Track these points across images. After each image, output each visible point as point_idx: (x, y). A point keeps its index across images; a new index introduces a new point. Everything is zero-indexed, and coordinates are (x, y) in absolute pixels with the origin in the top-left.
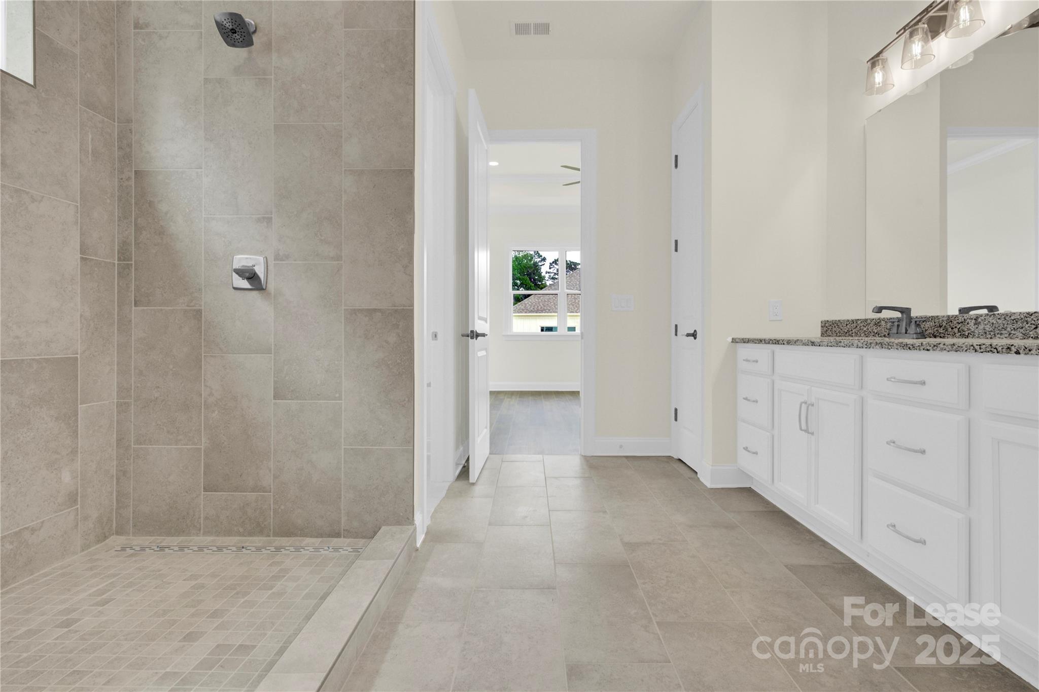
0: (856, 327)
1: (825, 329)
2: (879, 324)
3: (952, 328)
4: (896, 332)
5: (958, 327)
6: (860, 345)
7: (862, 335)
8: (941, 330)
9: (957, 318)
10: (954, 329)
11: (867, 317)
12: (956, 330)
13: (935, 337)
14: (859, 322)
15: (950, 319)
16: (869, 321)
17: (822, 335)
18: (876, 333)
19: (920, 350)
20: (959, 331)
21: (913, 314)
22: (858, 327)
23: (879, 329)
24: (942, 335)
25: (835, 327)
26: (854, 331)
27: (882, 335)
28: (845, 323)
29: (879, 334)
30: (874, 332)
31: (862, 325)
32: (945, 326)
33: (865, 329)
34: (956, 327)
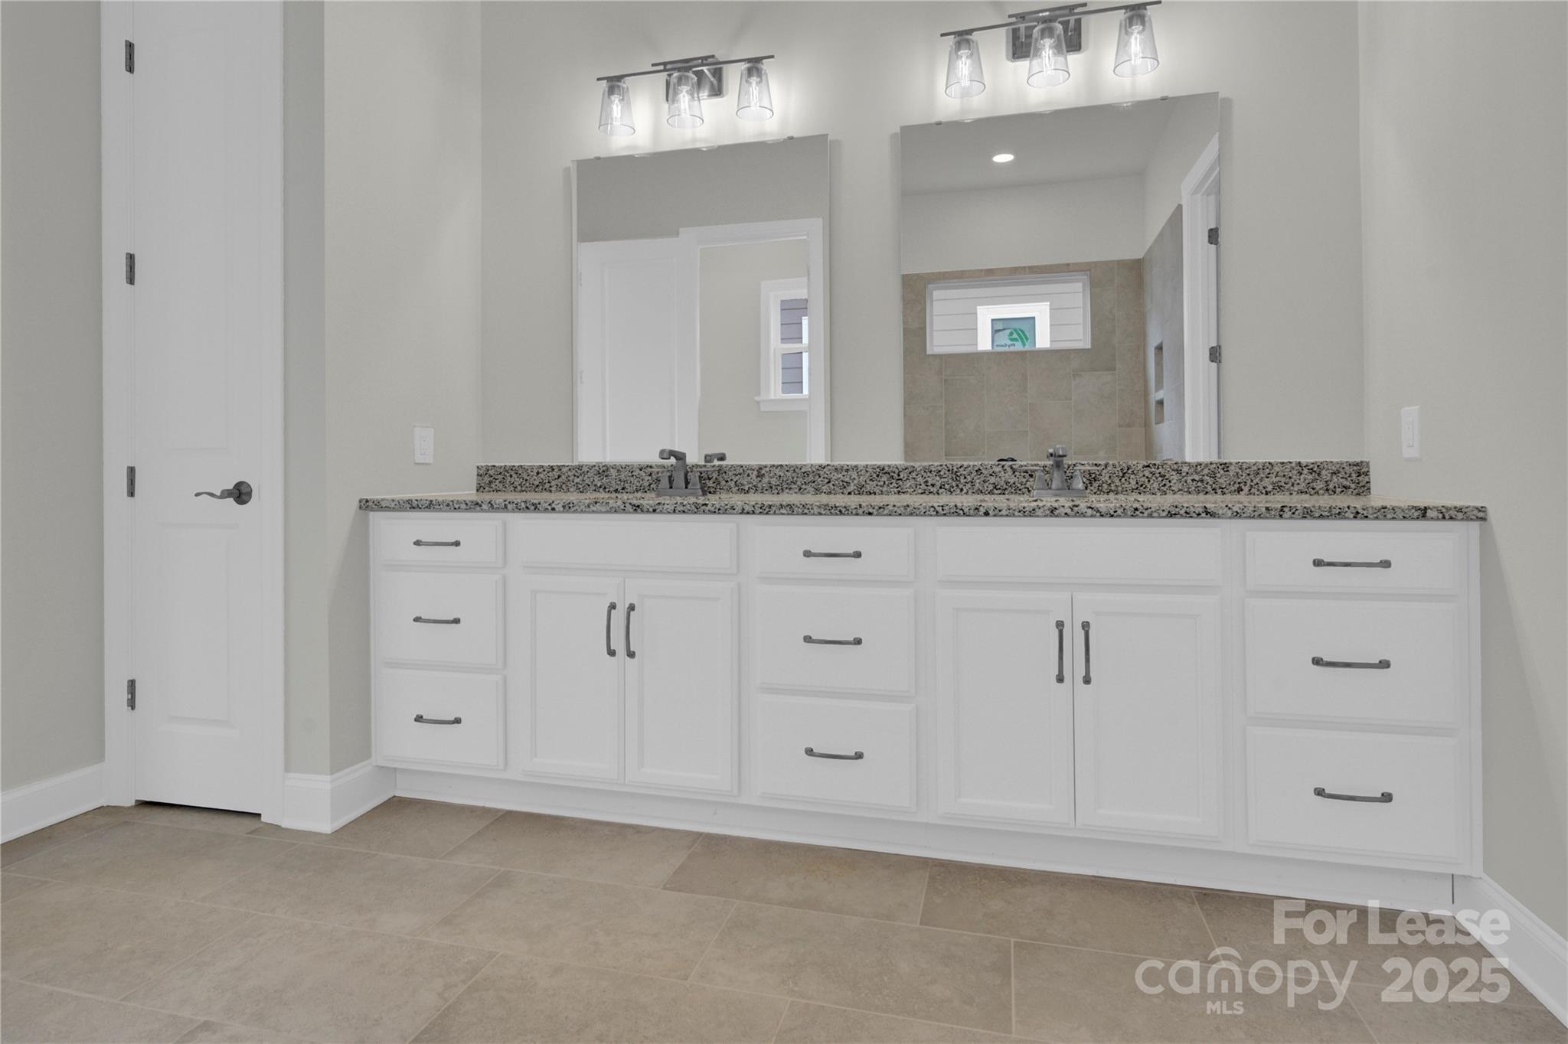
0: (559, 477)
1: (487, 479)
2: (606, 474)
3: (727, 481)
5: (735, 480)
7: (571, 490)
9: (733, 468)
10: (730, 483)
12: (732, 484)
14: (565, 470)
16: (585, 469)
17: (480, 488)
18: (600, 487)
22: (563, 477)
24: (712, 490)
25: (511, 476)
26: (553, 483)
28: (535, 471)
29: (605, 488)
30: (596, 485)
31: (570, 474)
32: (716, 479)
33: (577, 480)
34: (731, 480)
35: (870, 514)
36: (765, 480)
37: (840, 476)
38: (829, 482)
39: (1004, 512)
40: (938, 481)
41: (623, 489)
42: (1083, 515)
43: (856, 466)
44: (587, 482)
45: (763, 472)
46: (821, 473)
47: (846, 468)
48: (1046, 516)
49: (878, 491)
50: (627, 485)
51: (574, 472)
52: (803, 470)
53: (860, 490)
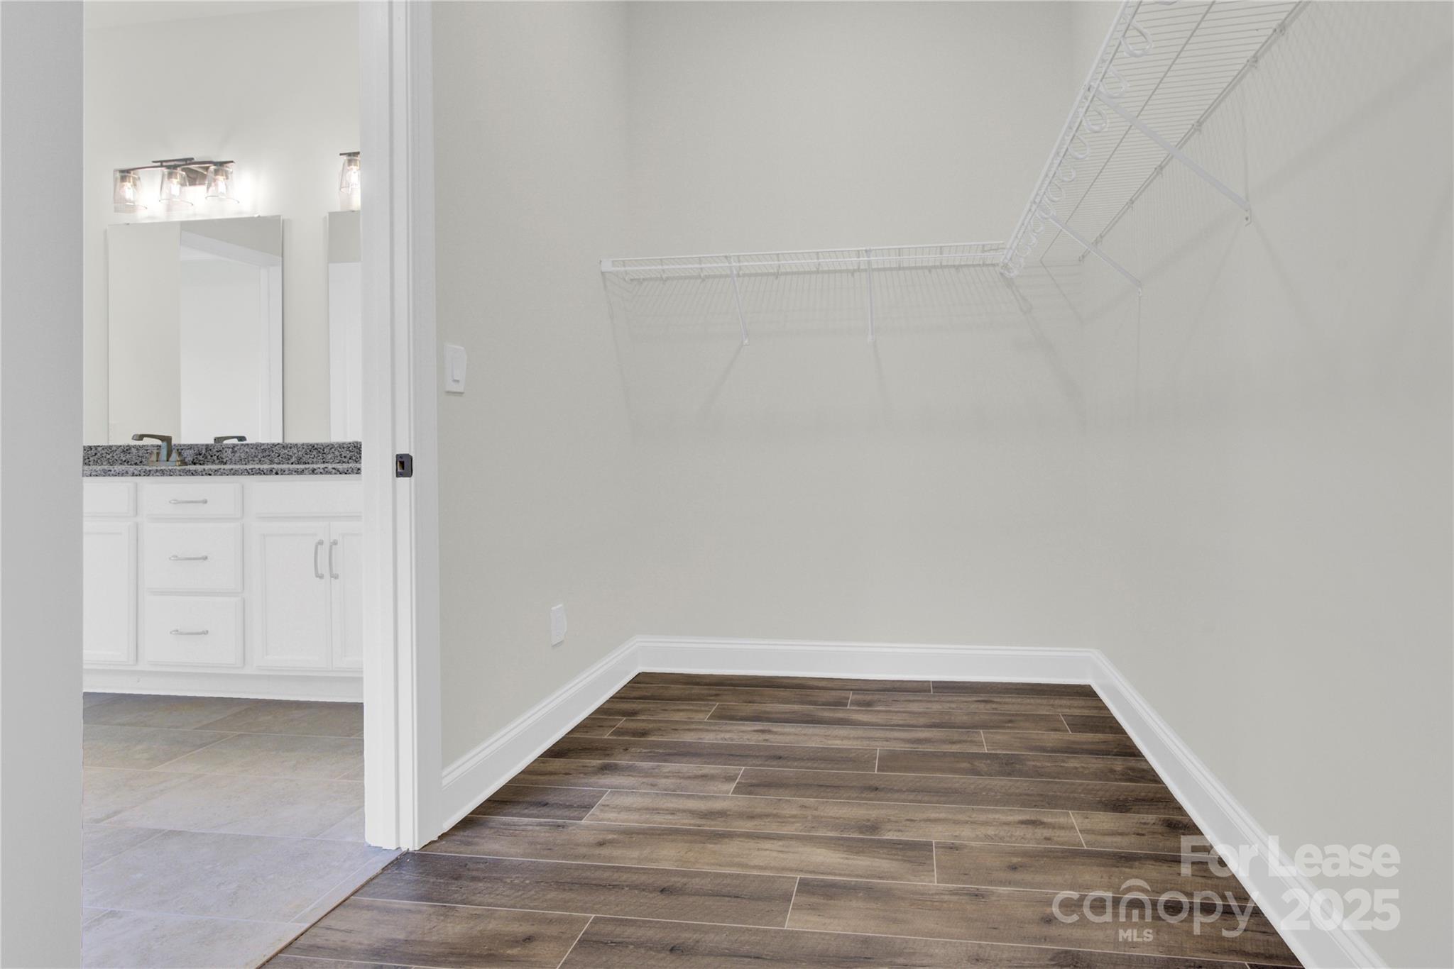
0: (96, 454)
3: (212, 456)
4: (155, 459)
6: (136, 472)
7: (104, 463)
8: (200, 458)
9: (214, 447)
11: (110, 444)
12: (215, 458)
13: (195, 464)
14: (100, 449)
15: (208, 447)
16: (114, 448)
19: (202, 475)
20: (218, 459)
21: (174, 442)
22: (99, 454)
23: (128, 456)
24: (202, 462)
26: (91, 459)
27: (133, 463)
30: (122, 460)
31: (103, 452)
32: (203, 454)
33: (108, 457)
35: (210, 475)
36: (237, 455)
37: (286, 451)
38: (279, 456)
39: (286, 472)
40: (349, 454)
41: (141, 462)
42: (330, 473)
43: (296, 445)
44: (115, 457)
45: (236, 449)
46: (274, 449)
47: (290, 445)
48: (310, 474)
49: (310, 462)
50: (143, 460)
51: (106, 450)
52: (262, 448)
53: (299, 461)
